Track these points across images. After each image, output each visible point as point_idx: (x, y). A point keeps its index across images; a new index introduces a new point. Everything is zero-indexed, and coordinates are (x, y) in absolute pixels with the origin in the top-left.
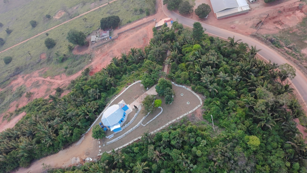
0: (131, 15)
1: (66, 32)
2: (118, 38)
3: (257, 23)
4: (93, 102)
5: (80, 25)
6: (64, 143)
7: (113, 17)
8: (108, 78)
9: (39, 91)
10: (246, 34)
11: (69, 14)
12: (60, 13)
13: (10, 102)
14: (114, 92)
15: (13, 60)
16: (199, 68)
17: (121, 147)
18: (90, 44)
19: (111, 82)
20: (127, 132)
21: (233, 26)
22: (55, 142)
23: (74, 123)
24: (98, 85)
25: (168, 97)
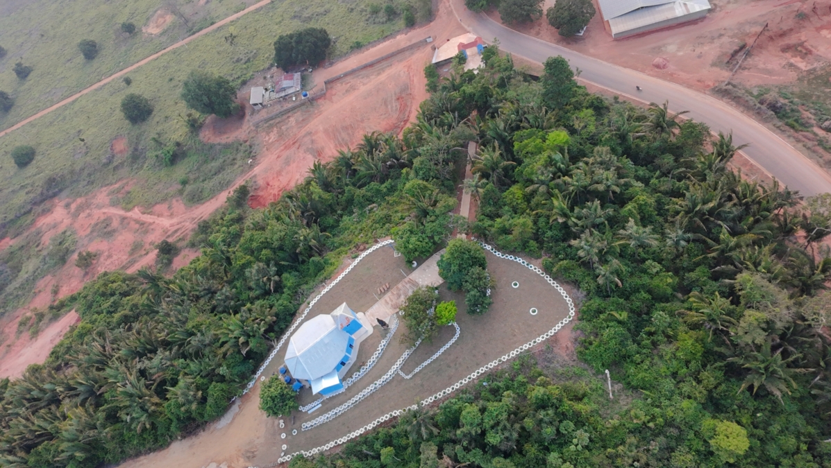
0: (362, 24)
1: (183, 76)
2: (325, 94)
3: (732, 52)
4: (258, 303)
5: (218, 53)
6: (183, 422)
7: (311, 32)
8: (300, 232)
9: (111, 248)
10: (700, 85)
11: (187, 21)
12: (162, 16)
13: (35, 277)
14: (320, 272)
15: (38, 157)
16: (565, 207)
17: (344, 439)
18: (248, 112)
19: (311, 244)
20: (360, 395)
21: (661, 60)
22: (159, 419)
23: (210, 366)
24: (274, 250)
25: (475, 296)
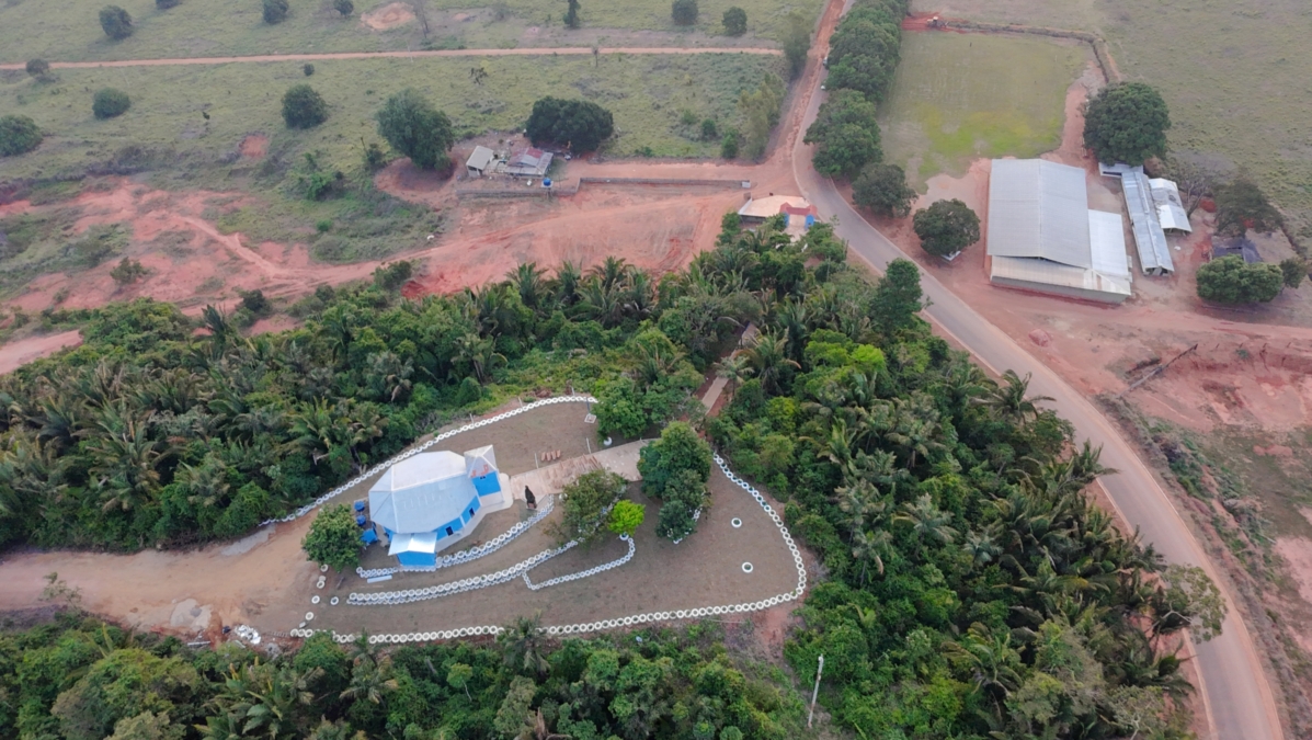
0: (664, 129)
1: (386, 94)
2: (574, 194)
3: (1138, 361)
4: (368, 404)
5: (452, 86)
6: (177, 524)
7: (592, 109)
8: (468, 335)
9: (173, 272)
10: (1082, 386)
11: (427, 31)
12: (396, 11)
13: (39, 268)
14: (469, 402)
15: (129, 114)
16: (846, 446)
17: (402, 638)
18: (457, 174)
19: (475, 358)
20: (454, 586)
21: (1042, 334)
22: (144, 507)
23: (258, 457)
24: (420, 347)
25: (676, 507)
